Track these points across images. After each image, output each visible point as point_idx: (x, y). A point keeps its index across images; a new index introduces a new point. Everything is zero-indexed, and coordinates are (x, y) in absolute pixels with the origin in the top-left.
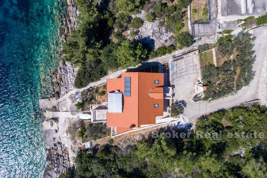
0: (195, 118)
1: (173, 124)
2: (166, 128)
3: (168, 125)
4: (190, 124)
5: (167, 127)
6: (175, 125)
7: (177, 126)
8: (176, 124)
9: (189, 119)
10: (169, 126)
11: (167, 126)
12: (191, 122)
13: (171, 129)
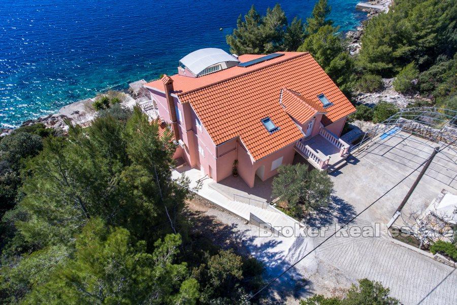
0: (343, 280)
1: (249, 234)
2: (222, 227)
3: (234, 226)
4: (306, 282)
5: (227, 227)
6: (252, 240)
7: (256, 248)
8: (258, 242)
9: (320, 263)
10: (234, 230)
11: (230, 225)
12: (312, 279)
13: (228, 241)
